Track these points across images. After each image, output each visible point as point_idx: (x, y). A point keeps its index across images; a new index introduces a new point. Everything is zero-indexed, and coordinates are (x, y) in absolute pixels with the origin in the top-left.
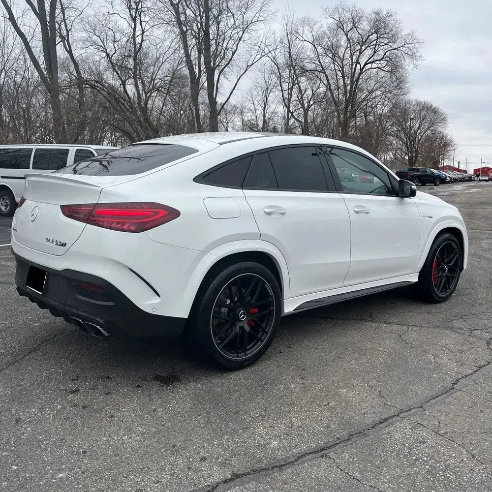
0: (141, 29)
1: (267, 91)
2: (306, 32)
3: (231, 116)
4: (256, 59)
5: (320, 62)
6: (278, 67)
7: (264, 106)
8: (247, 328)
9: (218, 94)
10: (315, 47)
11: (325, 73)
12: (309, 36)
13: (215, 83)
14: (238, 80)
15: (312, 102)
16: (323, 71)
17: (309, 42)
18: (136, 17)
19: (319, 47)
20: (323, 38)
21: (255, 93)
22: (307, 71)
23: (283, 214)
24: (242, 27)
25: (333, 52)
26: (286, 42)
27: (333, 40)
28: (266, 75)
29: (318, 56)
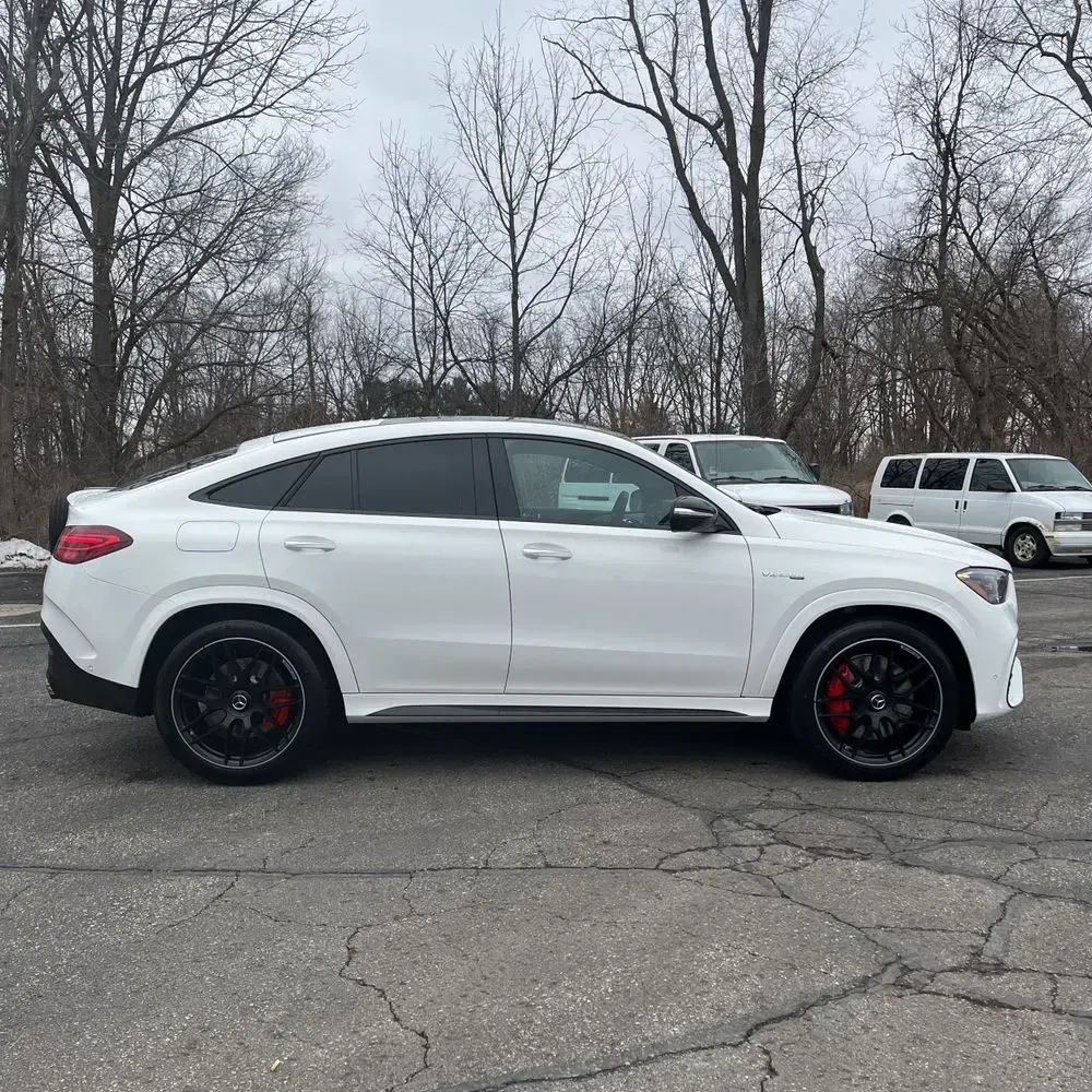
8: (248, 724)
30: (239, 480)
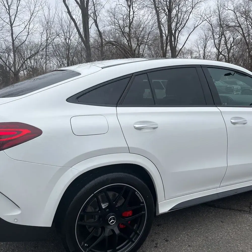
0: (133, 11)
1: (206, 40)
2: (230, 4)
3: (186, 55)
4: (200, 23)
5: (238, 21)
6: (212, 26)
7: (204, 49)
8: (117, 231)
9: (178, 44)
10: (235, 12)
11: (241, 27)
12: (231, 7)
13: (176, 38)
14: (189, 35)
15: (233, 45)
16: (240, 26)
17: (231, 10)
18: (130, 5)
19: (238, 13)
20: (240, 7)
21: (199, 42)
22: (230, 27)
23: (154, 128)
24: (192, 6)
25: (246, 15)
26: (217, 11)
27: (246, 7)
28: (206, 31)
29: (237, 18)
30: (89, 92)
